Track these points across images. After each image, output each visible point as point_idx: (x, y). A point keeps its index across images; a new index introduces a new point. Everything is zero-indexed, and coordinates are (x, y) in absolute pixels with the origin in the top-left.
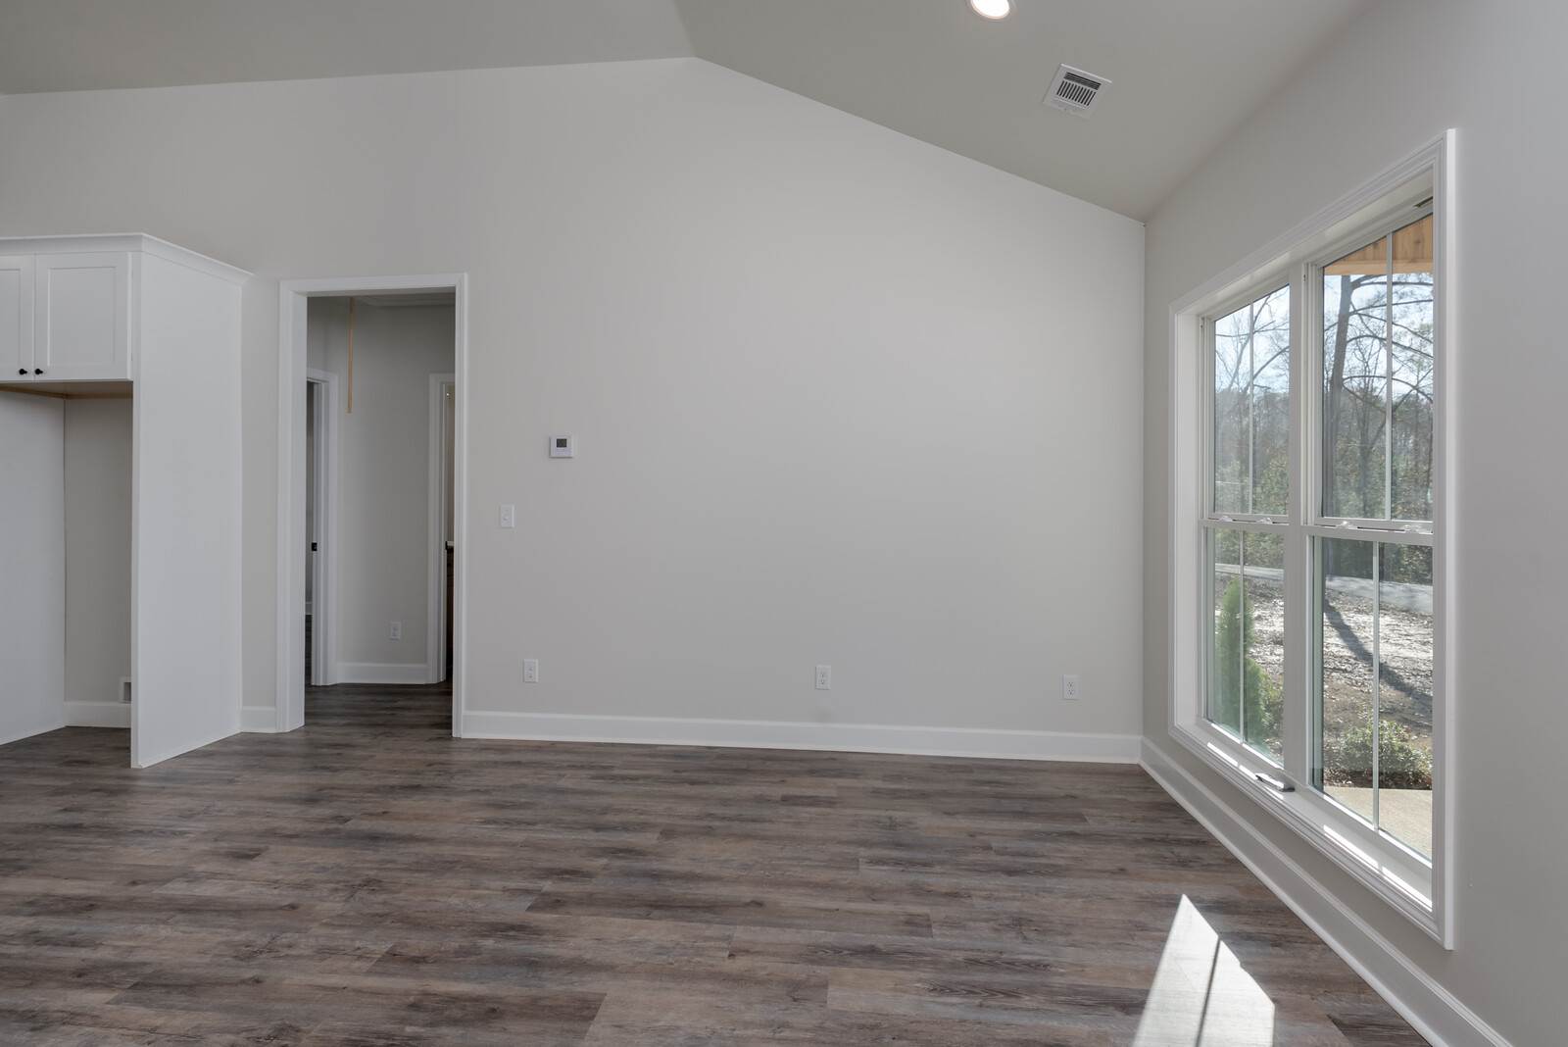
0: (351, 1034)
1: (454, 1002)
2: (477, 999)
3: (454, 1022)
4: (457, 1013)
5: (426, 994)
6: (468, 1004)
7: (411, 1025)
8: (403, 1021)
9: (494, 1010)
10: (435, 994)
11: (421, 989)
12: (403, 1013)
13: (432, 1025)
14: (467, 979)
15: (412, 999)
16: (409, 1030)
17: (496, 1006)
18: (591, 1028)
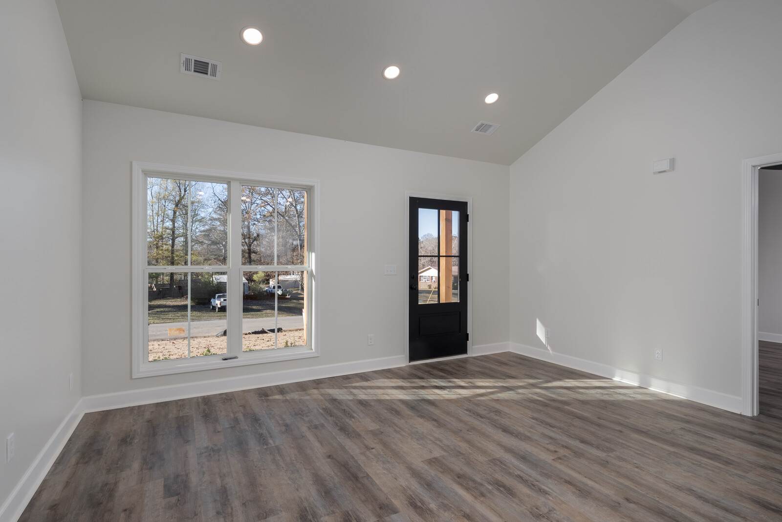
0: (511, 498)
1: (469, 488)
2: (461, 485)
3: (474, 481)
4: (471, 483)
5: (475, 498)
6: (464, 484)
7: (488, 489)
8: (490, 492)
9: (458, 477)
10: (472, 495)
11: (475, 501)
12: (488, 495)
13: (482, 485)
14: (456, 494)
15: (482, 499)
16: (490, 487)
17: (457, 478)
18: (438, 456)
